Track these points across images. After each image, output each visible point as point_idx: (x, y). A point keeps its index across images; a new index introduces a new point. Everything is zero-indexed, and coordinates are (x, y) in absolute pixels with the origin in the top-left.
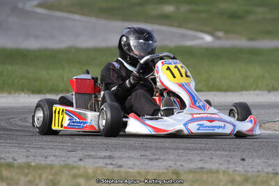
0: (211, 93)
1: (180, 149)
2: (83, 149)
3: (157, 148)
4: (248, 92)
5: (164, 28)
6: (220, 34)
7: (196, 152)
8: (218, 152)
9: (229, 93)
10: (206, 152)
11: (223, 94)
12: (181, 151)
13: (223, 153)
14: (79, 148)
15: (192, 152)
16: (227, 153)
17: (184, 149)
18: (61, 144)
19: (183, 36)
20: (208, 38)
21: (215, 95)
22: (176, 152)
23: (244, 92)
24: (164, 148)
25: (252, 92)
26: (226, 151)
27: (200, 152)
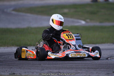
4: (105, 44)
6: (88, 20)
14: (45, 69)
20: (83, 22)
22: (85, 69)
23: (103, 44)
25: (106, 44)
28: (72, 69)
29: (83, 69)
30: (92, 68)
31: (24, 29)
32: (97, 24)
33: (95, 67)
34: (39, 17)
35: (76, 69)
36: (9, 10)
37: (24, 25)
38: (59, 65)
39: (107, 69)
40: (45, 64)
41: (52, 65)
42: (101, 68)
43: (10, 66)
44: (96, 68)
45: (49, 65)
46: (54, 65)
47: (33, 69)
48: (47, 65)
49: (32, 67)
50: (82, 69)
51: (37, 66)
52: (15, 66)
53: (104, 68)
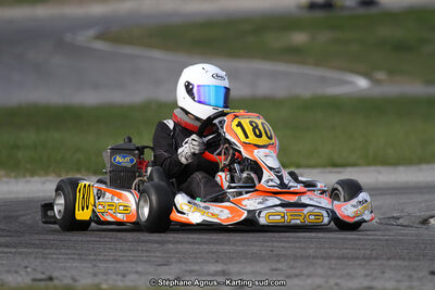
0: (372, 168)
1: (331, 258)
2: (180, 261)
3: (295, 258)
5: (294, 69)
7: (357, 262)
8: (393, 263)
9: (401, 169)
10: (374, 262)
11: (391, 169)
12: (333, 262)
13: (400, 263)
14: (174, 260)
15: (351, 263)
16: (406, 263)
17: (338, 258)
18: (145, 254)
19: (323, 80)
20: (362, 83)
21: (379, 172)
22: (326, 262)
24: (308, 257)
26: (404, 259)
27: (363, 262)
28: (278, 261)
29: (319, 261)
30: (357, 258)
32: (416, 88)
35: (292, 263)
36: (84, 38)
39: (411, 259)
41: (205, 246)
42: (389, 259)
43: (47, 251)
44: (369, 258)
45: (197, 246)
47: (128, 260)
48: (188, 246)
49: (129, 254)
50: (315, 261)
51: (147, 251)
52: (63, 251)
53: (401, 259)
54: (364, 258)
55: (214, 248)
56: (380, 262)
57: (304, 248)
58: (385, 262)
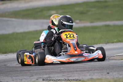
28: (64, 73)
30: (85, 71)
31: (9, 35)
32: (88, 24)
33: (88, 69)
34: (25, 21)
35: (67, 73)
37: (9, 31)
38: (49, 70)
39: (100, 70)
40: (34, 70)
41: (41, 71)
42: (94, 70)
44: (89, 71)
45: (39, 71)
46: (43, 70)
47: (21, 76)
48: (36, 71)
49: (21, 74)
50: (74, 72)
51: (25, 73)
53: (98, 70)
54: (87, 71)
55: (44, 71)
56: (92, 71)
57: (69, 69)
58: (93, 71)
